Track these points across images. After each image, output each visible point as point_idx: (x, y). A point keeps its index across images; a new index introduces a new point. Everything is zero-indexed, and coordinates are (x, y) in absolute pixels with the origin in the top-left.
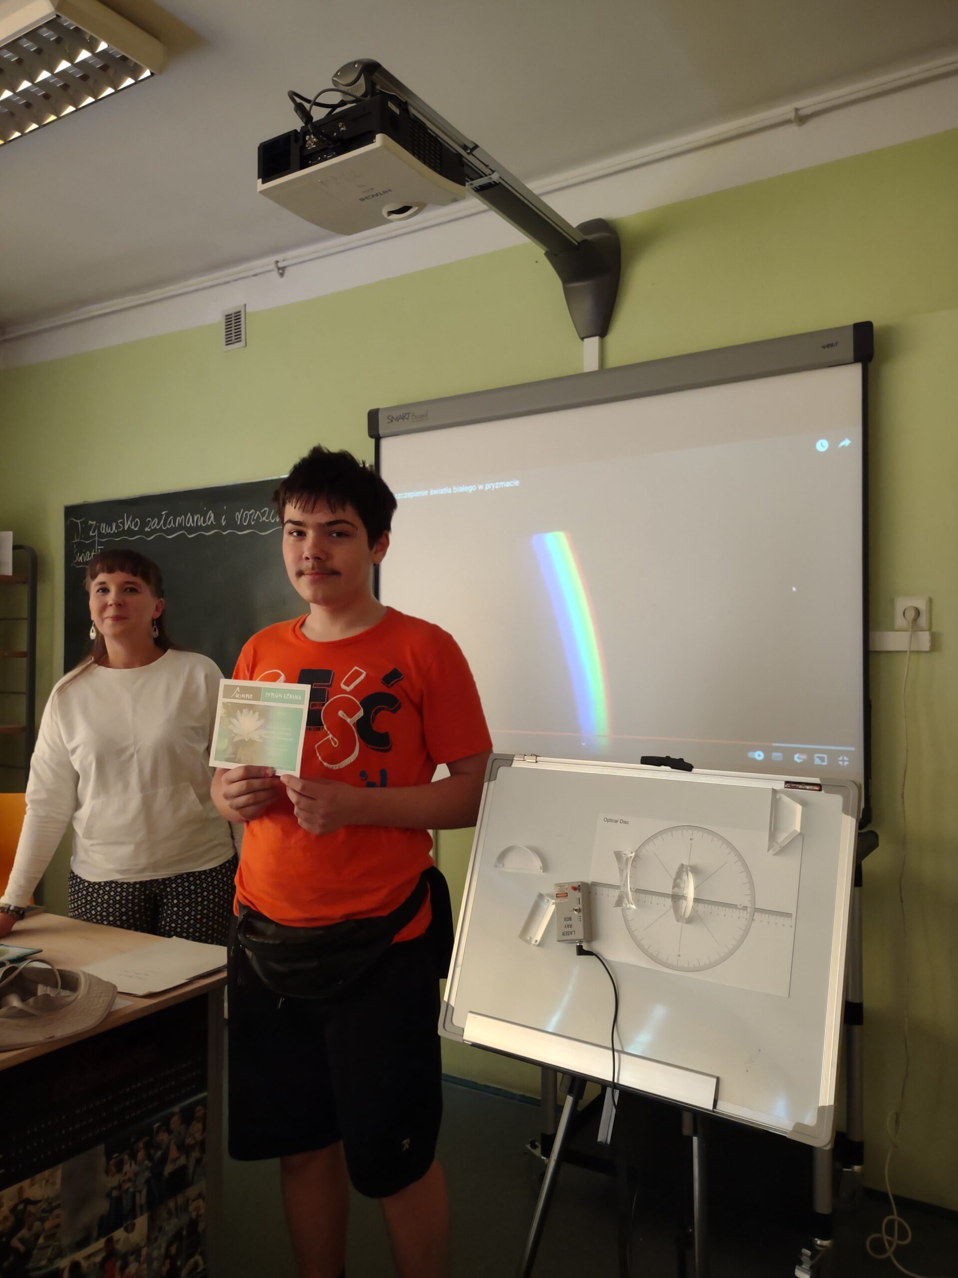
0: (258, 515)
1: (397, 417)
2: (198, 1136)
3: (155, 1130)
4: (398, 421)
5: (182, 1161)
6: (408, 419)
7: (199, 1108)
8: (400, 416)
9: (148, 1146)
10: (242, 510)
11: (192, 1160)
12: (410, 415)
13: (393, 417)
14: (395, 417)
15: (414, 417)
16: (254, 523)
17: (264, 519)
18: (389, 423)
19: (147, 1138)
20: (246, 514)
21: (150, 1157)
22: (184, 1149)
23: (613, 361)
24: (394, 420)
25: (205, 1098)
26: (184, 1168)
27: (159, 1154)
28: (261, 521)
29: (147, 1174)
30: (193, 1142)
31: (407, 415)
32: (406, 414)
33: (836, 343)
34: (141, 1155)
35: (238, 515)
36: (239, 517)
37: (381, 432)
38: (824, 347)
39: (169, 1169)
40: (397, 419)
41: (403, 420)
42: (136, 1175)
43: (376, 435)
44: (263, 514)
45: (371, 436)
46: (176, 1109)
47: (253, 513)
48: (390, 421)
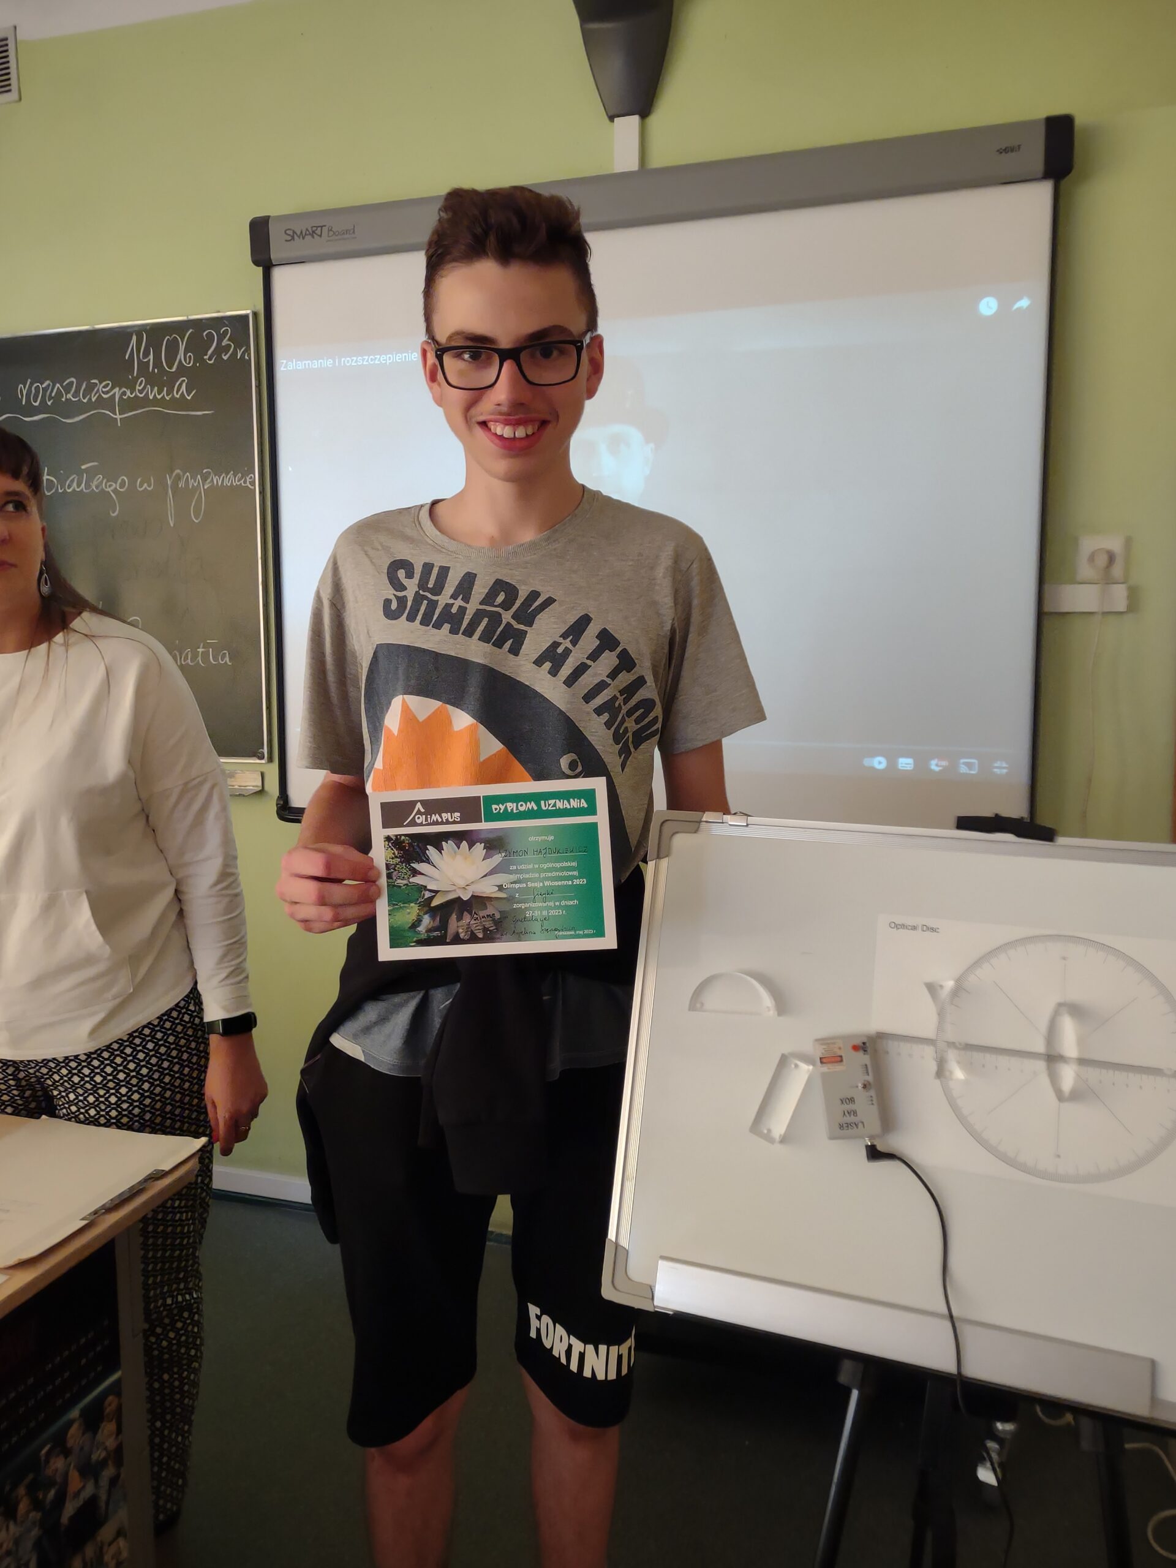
0: (58, 388)
1: (301, 232)
2: (111, 1443)
3: (43, 1458)
4: (303, 238)
5: (89, 1490)
6: (320, 236)
7: (110, 1398)
8: (307, 230)
9: (32, 1489)
10: (29, 381)
11: (104, 1482)
12: (325, 230)
13: (294, 232)
14: (299, 233)
15: (331, 233)
16: (52, 404)
17: (69, 396)
18: (286, 241)
19: (31, 1476)
20: (37, 388)
21: (37, 1505)
22: (89, 1470)
23: (659, 159)
24: (295, 236)
25: (118, 1382)
26: (93, 1500)
27: (52, 1493)
28: (63, 399)
29: (35, 1532)
30: (104, 1454)
31: (319, 229)
32: (317, 227)
33: (1019, 146)
34: (23, 1507)
35: (23, 389)
36: (24, 393)
37: (274, 256)
38: (1000, 152)
39: (69, 1509)
40: (302, 236)
41: (313, 237)
42: (17, 1542)
43: (263, 260)
44: (67, 389)
45: (256, 263)
46: (75, 1413)
47: (49, 385)
48: (290, 238)
